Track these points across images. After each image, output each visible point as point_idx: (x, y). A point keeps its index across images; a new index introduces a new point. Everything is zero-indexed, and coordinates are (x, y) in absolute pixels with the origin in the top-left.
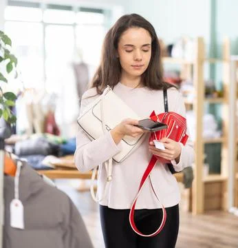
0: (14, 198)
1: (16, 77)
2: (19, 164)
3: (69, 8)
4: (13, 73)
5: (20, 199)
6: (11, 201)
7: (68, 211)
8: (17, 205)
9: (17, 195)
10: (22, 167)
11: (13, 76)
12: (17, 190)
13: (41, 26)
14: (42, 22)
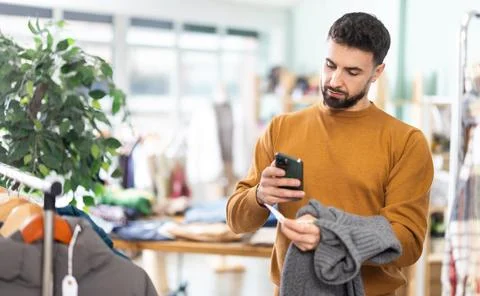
0: (67, 274)
2: (78, 229)
4: (121, 114)
5: (73, 275)
6: (63, 278)
7: (143, 291)
8: (70, 283)
9: (70, 271)
10: (79, 233)
12: (70, 264)
14: (176, 47)
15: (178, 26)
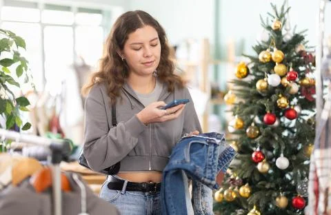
1: (26, 82)
3: (68, 8)
11: (23, 81)
13: (39, 26)
14: (40, 22)
15: (41, 6)
